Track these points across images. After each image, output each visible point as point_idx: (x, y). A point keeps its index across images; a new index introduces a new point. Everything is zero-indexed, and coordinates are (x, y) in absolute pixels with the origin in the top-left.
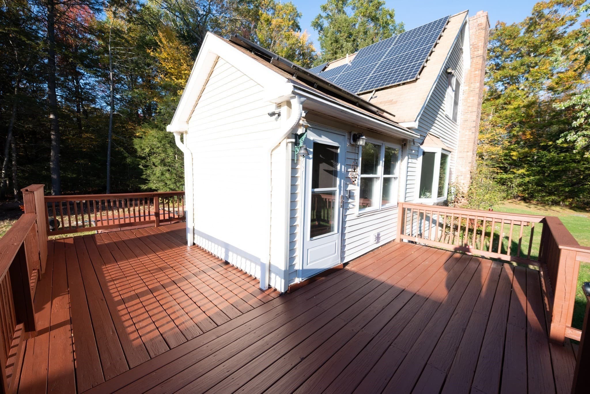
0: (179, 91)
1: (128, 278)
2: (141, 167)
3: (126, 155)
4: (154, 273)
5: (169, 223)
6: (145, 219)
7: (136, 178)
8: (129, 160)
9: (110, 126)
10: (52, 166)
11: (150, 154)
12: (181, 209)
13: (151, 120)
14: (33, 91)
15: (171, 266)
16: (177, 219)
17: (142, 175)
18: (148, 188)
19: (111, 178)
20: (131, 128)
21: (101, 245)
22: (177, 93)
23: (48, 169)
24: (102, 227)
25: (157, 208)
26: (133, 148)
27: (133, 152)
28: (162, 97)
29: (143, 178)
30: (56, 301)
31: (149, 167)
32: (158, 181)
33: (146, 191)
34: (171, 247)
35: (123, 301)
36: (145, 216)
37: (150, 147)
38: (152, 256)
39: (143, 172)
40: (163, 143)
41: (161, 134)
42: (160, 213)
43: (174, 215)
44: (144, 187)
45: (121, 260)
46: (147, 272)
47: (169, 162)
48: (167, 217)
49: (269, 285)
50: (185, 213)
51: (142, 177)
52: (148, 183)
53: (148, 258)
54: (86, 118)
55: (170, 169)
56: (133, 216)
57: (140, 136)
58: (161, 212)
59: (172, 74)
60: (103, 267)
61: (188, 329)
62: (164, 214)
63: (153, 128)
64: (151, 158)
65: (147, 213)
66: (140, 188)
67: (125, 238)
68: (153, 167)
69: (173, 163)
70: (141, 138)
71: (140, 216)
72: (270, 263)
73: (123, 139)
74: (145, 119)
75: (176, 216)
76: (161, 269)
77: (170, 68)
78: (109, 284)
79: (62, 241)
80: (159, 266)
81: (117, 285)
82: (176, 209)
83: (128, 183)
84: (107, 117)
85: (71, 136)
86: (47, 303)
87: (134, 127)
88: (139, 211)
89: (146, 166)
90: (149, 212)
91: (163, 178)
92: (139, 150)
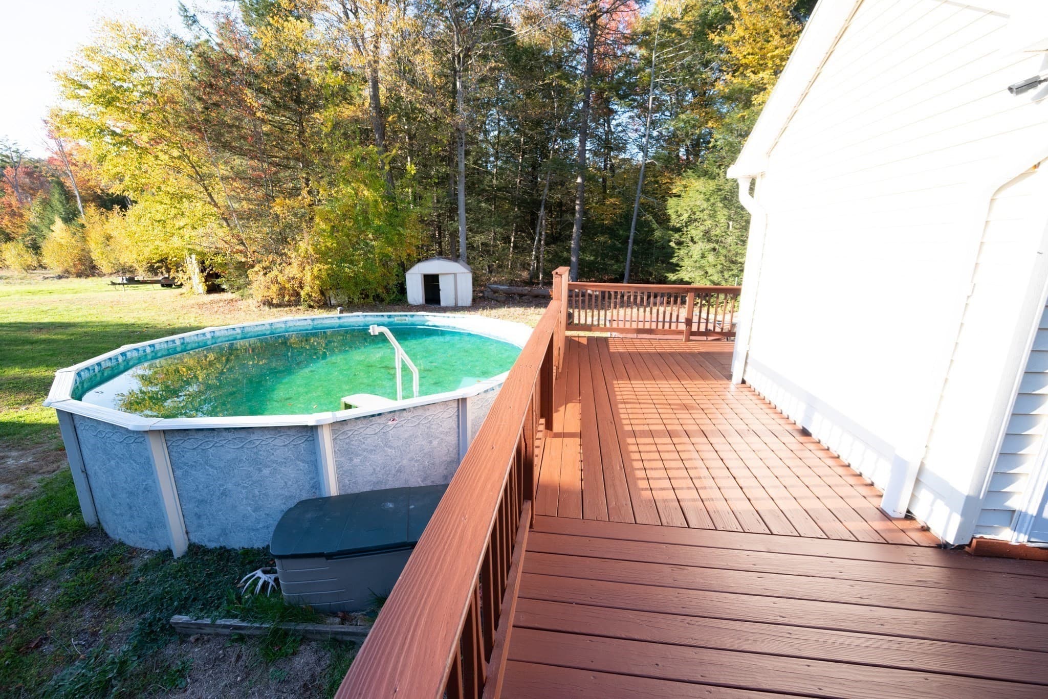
0: (756, 96)
1: (642, 406)
2: (672, 244)
3: (655, 226)
4: (676, 409)
5: (705, 338)
6: (670, 327)
7: (663, 262)
8: (657, 234)
9: (640, 184)
10: (572, 246)
11: (690, 221)
12: (728, 317)
13: (698, 163)
14: (566, 150)
15: (702, 406)
16: (718, 333)
17: (672, 257)
18: (678, 279)
19: (631, 261)
20: (667, 182)
21: (614, 353)
22: (751, 101)
23: (569, 250)
24: (617, 330)
25: (691, 312)
26: (665, 214)
27: (664, 220)
28: (722, 117)
29: (672, 263)
30: (569, 405)
31: (685, 244)
32: (694, 267)
33: (674, 282)
34: (704, 378)
35: (634, 434)
36: (670, 322)
37: (690, 211)
38: (675, 383)
39: (674, 252)
40: (712, 201)
41: (712, 185)
42: (694, 321)
43: (714, 327)
44: (672, 277)
45: (636, 379)
46: (666, 404)
47: (717, 236)
48: (703, 328)
49: (908, 511)
50: (733, 325)
51: (671, 261)
52: (678, 271)
53: (669, 386)
54: (613, 176)
55: (717, 247)
56: (655, 320)
57: (678, 194)
58: (695, 319)
59: (746, 66)
60: (615, 382)
61: (718, 511)
62: (699, 323)
63: (699, 177)
64: (689, 228)
65: (674, 319)
66: (666, 277)
67: (642, 350)
68: (691, 244)
69: (723, 236)
70: (679, 196)
71: (664, 322)
72: (922, 464)
73: (653, 202)
74: (688, 165)
75: (718, 330)
76: (686, 407)
77: (745, 57)
78: (620, 406)
79: (576, 339)
80: (684, 402)
81: (629, 411)
82: (719, 318)
83: (651, 269)
84: (637, 169)
85: (594, 205)
86: (561, 406)
87: (671, 179)
88: (665, 312)
89: (679, 243)
90: (678, 316)
91: (704, 262)
92: (673, 216)
